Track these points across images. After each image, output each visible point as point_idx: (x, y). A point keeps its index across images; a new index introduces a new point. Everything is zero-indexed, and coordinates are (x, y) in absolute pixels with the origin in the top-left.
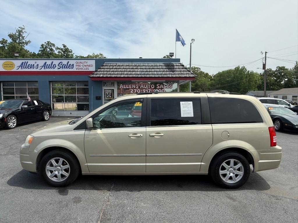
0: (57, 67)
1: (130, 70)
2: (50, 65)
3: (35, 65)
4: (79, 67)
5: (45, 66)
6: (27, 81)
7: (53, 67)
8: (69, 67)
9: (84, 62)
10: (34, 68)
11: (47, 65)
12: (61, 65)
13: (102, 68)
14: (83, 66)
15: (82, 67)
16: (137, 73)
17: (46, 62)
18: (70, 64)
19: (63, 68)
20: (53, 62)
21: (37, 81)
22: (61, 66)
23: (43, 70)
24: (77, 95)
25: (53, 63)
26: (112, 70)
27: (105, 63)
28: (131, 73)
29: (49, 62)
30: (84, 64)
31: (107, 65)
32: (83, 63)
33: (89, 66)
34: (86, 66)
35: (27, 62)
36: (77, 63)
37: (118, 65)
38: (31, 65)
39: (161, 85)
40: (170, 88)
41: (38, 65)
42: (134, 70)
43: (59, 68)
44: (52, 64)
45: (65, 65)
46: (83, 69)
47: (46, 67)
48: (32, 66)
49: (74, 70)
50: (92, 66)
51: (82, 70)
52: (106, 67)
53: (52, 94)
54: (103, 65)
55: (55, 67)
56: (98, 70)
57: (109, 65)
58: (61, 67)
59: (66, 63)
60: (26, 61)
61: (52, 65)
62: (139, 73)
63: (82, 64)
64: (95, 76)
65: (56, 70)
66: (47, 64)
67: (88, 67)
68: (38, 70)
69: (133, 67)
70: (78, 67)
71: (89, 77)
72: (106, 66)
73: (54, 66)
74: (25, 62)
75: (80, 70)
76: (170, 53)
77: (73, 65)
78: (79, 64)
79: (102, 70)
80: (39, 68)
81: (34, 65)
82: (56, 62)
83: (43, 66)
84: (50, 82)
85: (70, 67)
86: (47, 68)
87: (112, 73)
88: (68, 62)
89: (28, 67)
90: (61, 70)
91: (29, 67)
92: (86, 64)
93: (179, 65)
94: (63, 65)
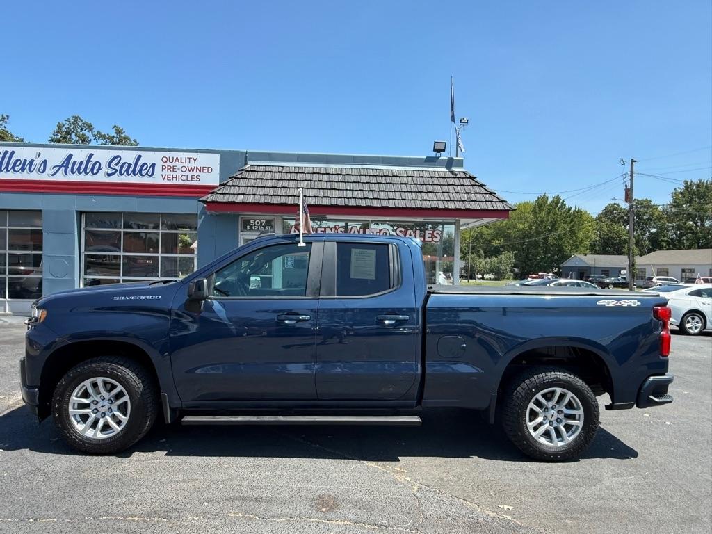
0: (105, 169)
1: (324, 185)
2: (82, 162)
3: (38, 161)
4: (172, 173)
5: (66, 168)
6: (9, 210)
7: (92, 170)
8: (140, 172)
9: (188, 160)
10: (31, 171)
11: (75, 162)
12: (116, 165)
13: (239, 176)
14: (184, 169)
15: (179, 173)
16: (343, 194)
17: (71, 156)
18: (145, 164)
19: (121, 174)
20: (91, 155)
21: (41, 211)
22: (117, 168)
23: (60, 177)
24: (160, 255)
25: (94, 159)
26: (269, 183)
27: (250, 163)
28: (327, 193)
29: (80, 155)
30: (186, 165)
31: (255, 168)
32: (183, 161)
33: (202, 170)
34: (191, 170)
35: (13, 153)
36: (164, 159)
37: (286, 170)
38: (25, 161)
39: (409, 232)
40: (435, 239)
41: (45, 162)
42: (334, 185)
43: (110, 172)
44: (89, 160)
45: (130, 165)
46: (184, 178)
47: (69, 169)
48: (27, 165)
49: (157, 179)
50: (208, 170)
51: (180, 183)
52: (253, 175)
53: (85, 250)
54: (244, 168)
55: (98, 171)
56: (230, 184)
57: (262, 169)
58: (116, 171)
59: (131, 161)
60: (10, 149)
61: (90, 164)
62: (349, 194)
63: (179, 165)
64: (219, 198)
65: (101, 178)
66: (73, 159)
67: (198, 173)
68: (45, 177)
69: (332, 178)
70: (169, 173)
71: (203, 201)
72: (251, 171)
73: (96, 168)
74: (6, 152)
75: (175, 182)
76: (435, 143)
77: (153, 165)
78: (172, 165)
79: (242, 182)
80: (48, 171)
81: (32, 161)
82: (103, 156)
83: (62, 166)
84: (80, 213)
85: (143, 173)
86: (73, 173)
87: (272, 192)
88: (140, 157)
89: (13, 168)
90: (115, 179)
91: (17, 169)
92: (192, 165)
93: (462, 175)
94: (124, 164)
